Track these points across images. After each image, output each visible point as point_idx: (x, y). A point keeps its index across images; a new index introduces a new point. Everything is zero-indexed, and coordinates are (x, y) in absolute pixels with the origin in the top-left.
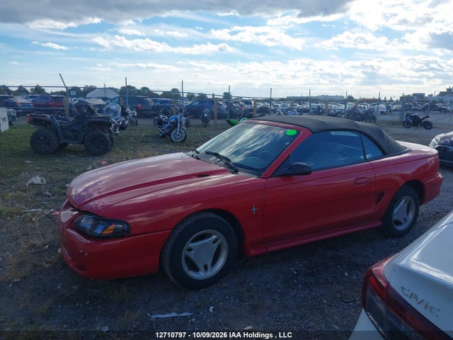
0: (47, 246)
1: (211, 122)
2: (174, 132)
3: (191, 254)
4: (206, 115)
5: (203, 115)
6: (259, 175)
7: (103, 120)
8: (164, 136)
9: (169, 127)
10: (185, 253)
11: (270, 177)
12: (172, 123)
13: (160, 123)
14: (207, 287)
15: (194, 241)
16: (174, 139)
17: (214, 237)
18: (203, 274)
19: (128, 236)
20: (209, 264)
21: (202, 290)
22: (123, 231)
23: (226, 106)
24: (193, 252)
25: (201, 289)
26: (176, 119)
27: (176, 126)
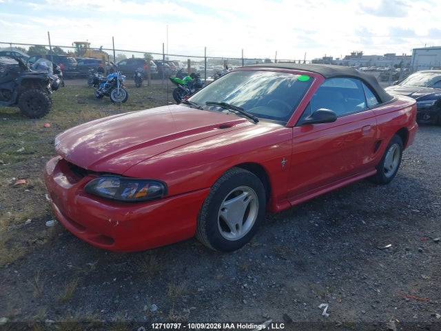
0: (29, 220)
1: (145, 83)
2: (114, 91)
3: (225, 214)
4: (139, 74)
5: (137, 74)
6: (284, 125)
7: (40, 77)
8: (100, 97)
9: (107, 87)
10: (220, 213)
11: (295, 126)
12: (110, 82)
13: (96, 82)
14: (241, 247)
15: (228, 199)
16: (114, 99)
17: (246, 194)
18: (234, 234)
19: (165, 198)
20: (240, 223)
21: (235, 252)
22: (160, 192)
23: (155, 66)
24: (226, 210)
25: (235, 250)
26: (116, 78)
27: (116, 85)
